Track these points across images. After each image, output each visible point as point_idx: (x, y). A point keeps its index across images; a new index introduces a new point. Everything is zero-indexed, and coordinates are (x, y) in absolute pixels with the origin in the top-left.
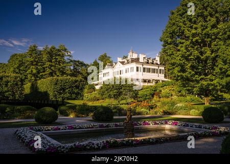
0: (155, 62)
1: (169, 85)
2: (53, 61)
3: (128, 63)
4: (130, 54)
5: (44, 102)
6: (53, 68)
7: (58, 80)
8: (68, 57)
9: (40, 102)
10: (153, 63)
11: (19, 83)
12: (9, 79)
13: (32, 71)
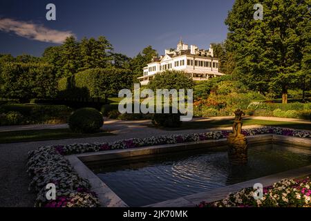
0: (208, 54)
1: (225, 80)
2: (92, 54)
3: (177, 55)
4: (180, 45)
5: (83, 99)
6: (92, 62)
7: (100, 72)
8: (109, 50)
9: (77, 100)
10: (205, 56)
11: (51, 76)
12: (38, 71)
13: (69, 66)
